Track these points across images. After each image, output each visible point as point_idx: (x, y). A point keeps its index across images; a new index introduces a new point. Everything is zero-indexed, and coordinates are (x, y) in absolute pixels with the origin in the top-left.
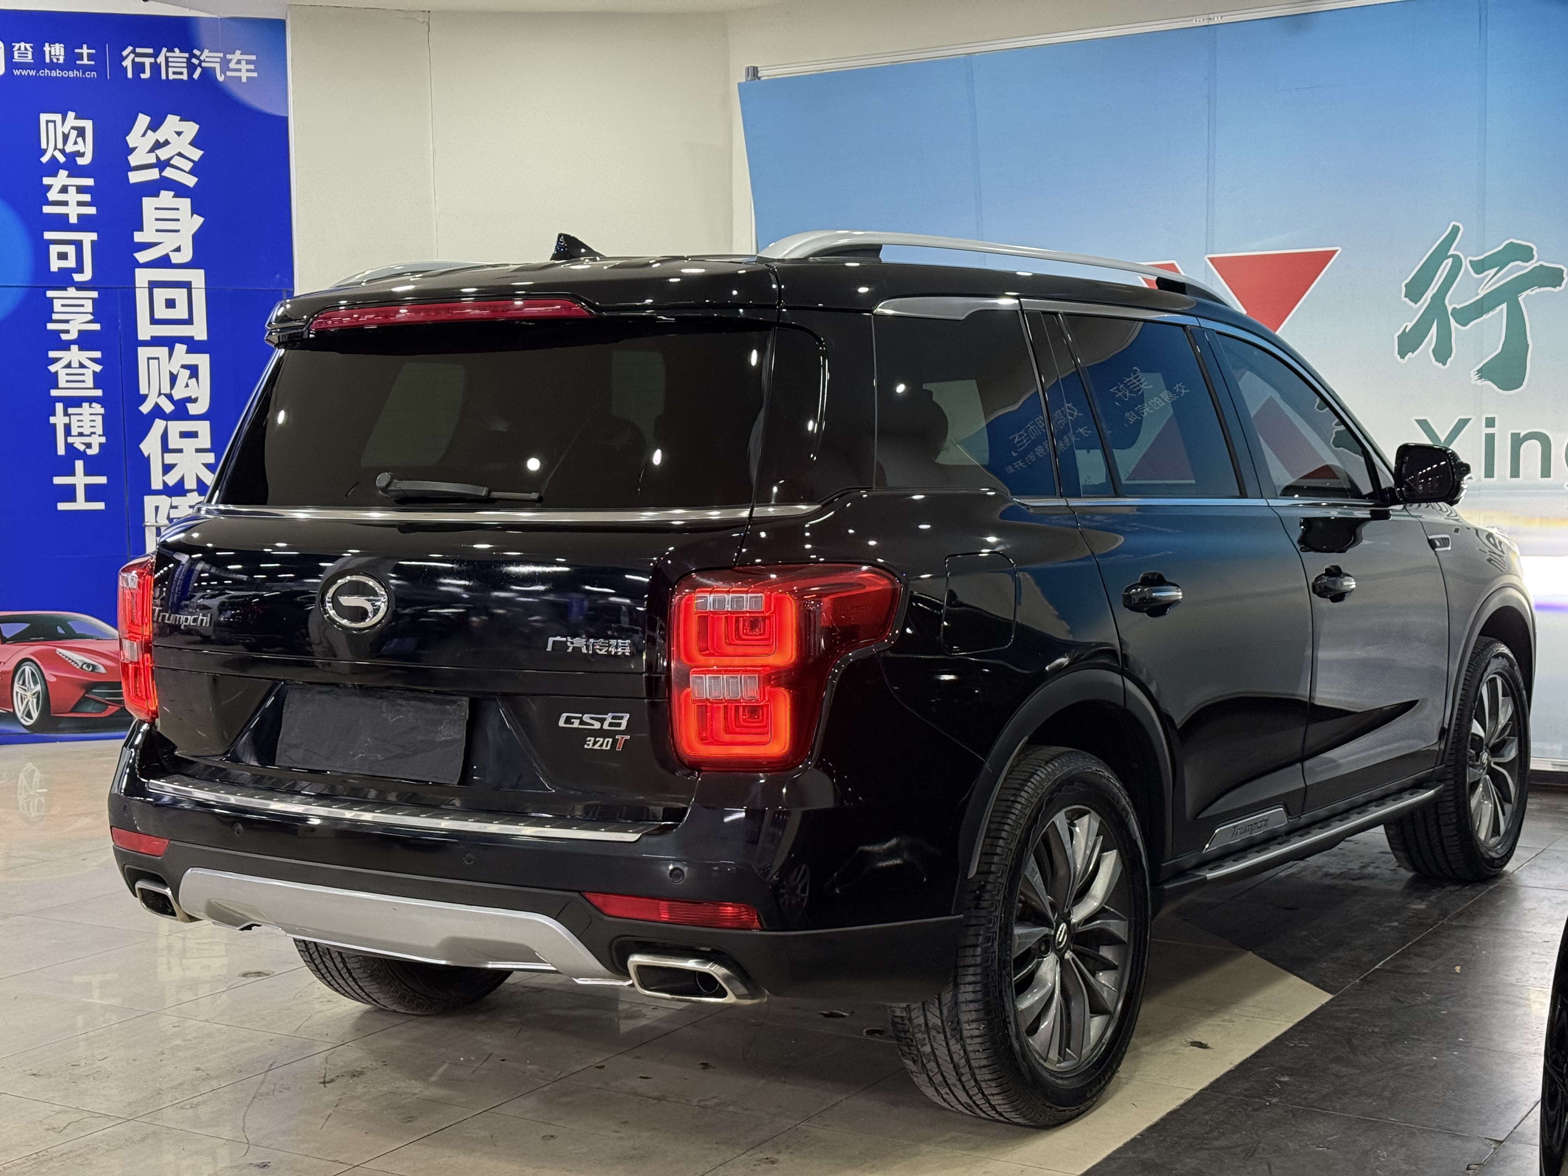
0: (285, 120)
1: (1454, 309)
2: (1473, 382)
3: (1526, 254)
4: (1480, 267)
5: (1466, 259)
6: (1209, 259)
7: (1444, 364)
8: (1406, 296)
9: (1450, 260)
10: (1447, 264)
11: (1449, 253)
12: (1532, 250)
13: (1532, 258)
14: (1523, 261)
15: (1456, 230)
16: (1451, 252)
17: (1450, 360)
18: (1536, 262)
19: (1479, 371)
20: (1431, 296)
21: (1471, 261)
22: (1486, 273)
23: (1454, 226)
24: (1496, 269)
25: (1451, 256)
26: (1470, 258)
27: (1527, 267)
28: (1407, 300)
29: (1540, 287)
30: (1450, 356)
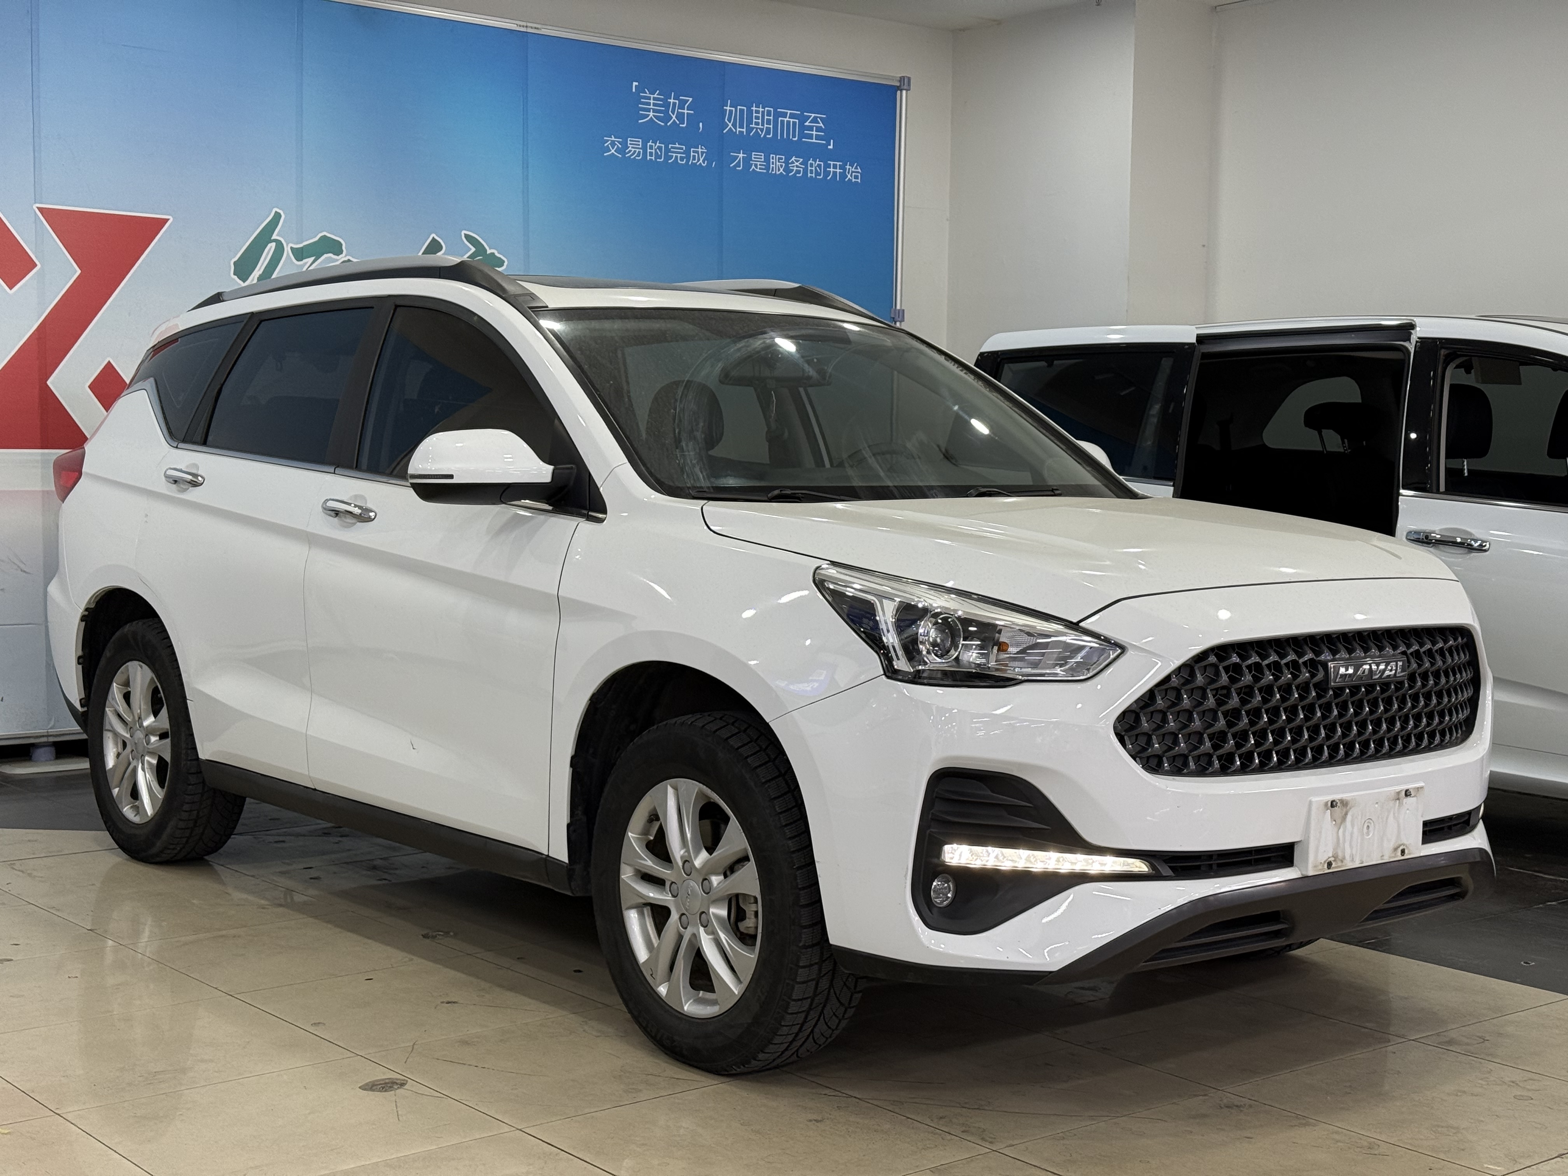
3: (336, 248)
4: (300, 254)
5: (287, 246)
6: (38, 208)
8: (234, 274)
9: (272, 245)
10: (271, 247)
11: (273, 238)
12: (341, 245)
13: (341, 252)
14: (334, 254)
15: (277, 216)
16: (274, 237)
18: (345, 257)
20: (257, 276)
21: (291, 248)
22: (305, 261)
23: (276, 212)
24: (313, 258)
25: (275, 241)
26: (291, 245)
27: (337, 260)
28: (235, 277)
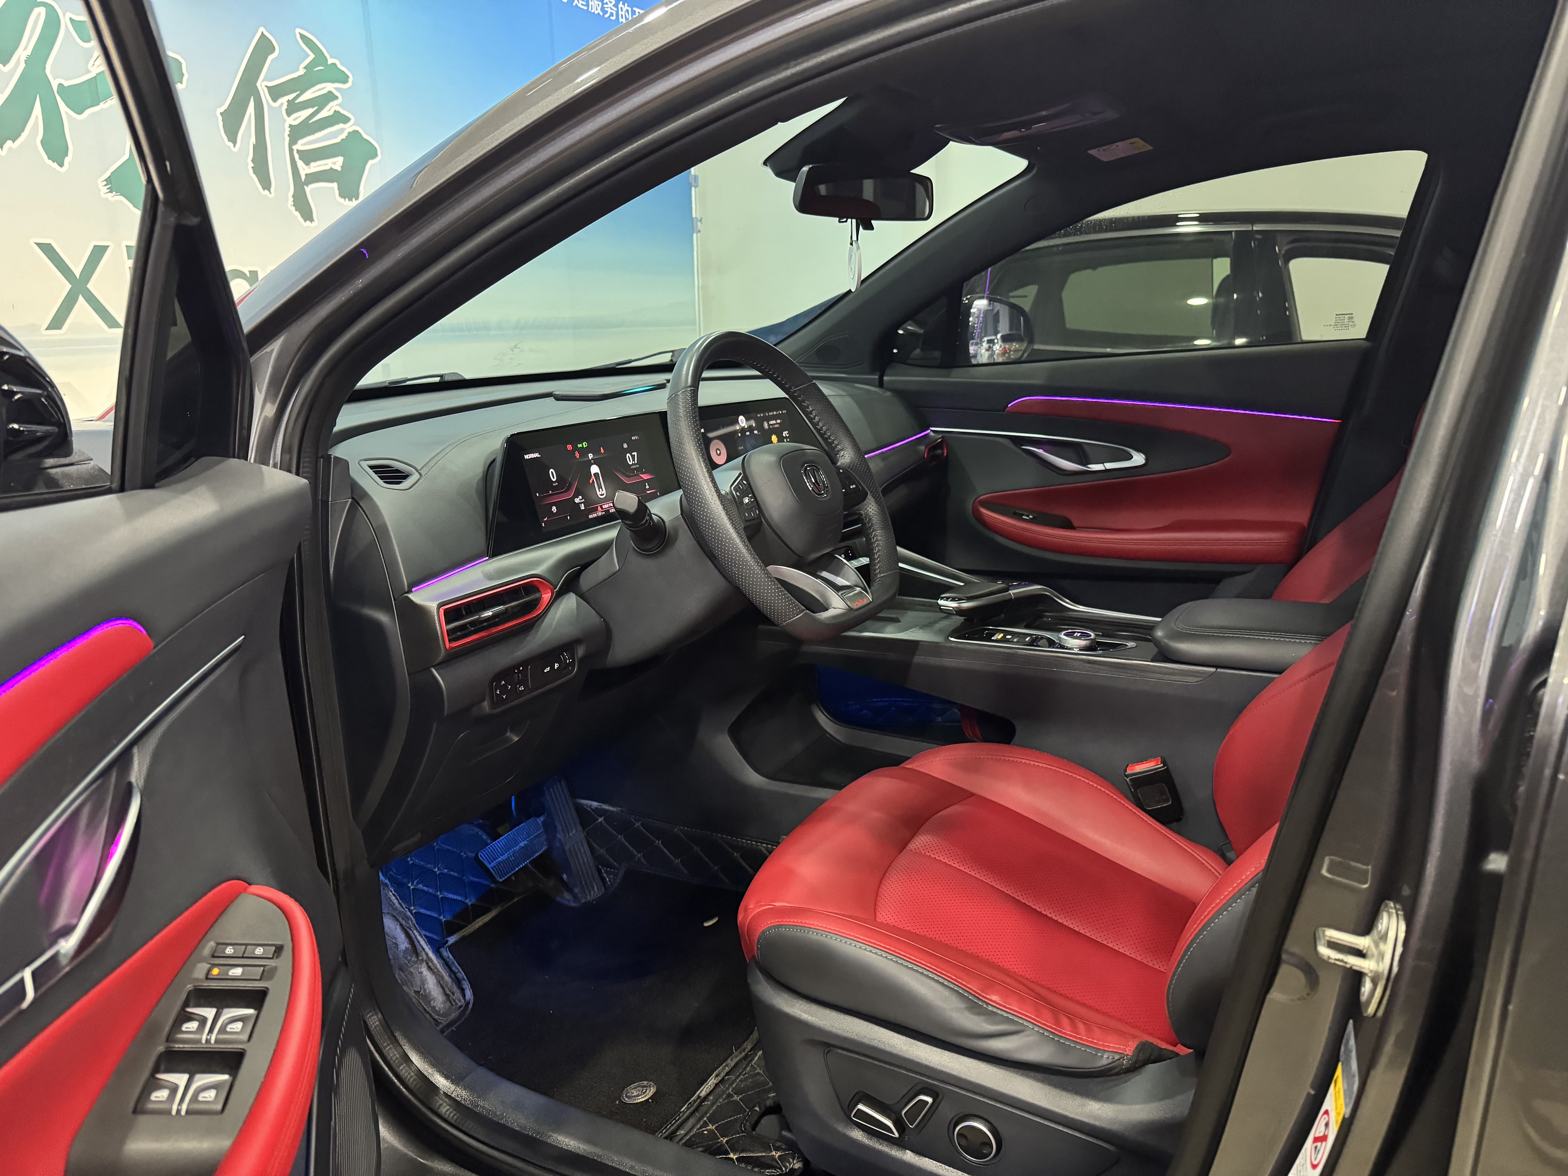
1: (60, 85)
2: (102, 193)
5: (64, 16)
7: (61, 165)
17: (67, 160)
19: (108, 181)
20: (24, 57)
30: (66, 154)
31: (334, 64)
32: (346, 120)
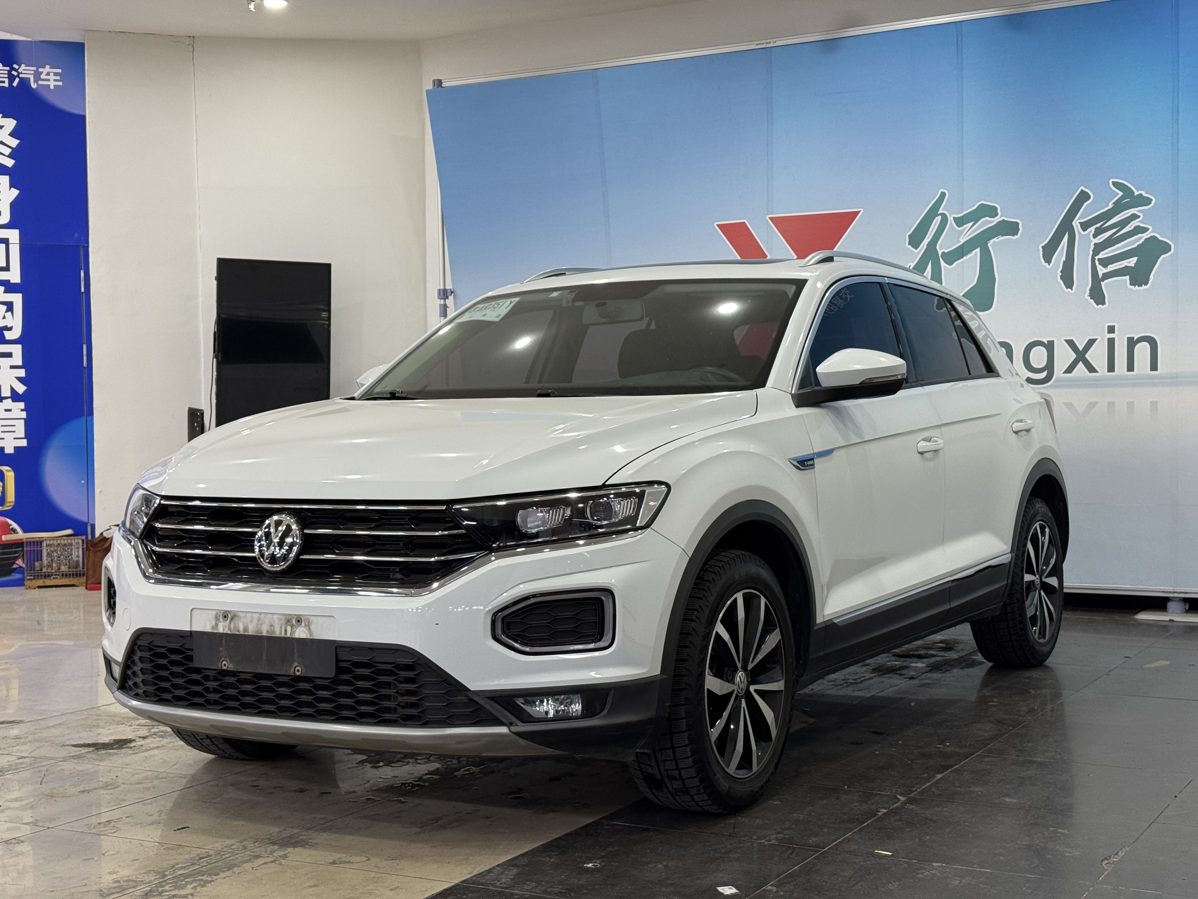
0: (84, 117)
1: (943, 253)
3: (992, 212)
4: (960, 222)
5: (950, 216)
6: (769, 218)
8: (909, 244)
10: (938, 220)
12: (996, 209)
13: (997, 214)
14: (990, 217)
15: (943, 195)
16: (940, 211)
18: (1000, 217)
20: (927, 243)
21: (954, 218)
22: (965, 226)
23: (942, 192)
24: (971, 224)
25: (941, 214)
26: (953, 215)
27: (992, 222)
28: (910, 247)
29: (1003, 236)
31: (1141, 194)
32: (1145, 230)
